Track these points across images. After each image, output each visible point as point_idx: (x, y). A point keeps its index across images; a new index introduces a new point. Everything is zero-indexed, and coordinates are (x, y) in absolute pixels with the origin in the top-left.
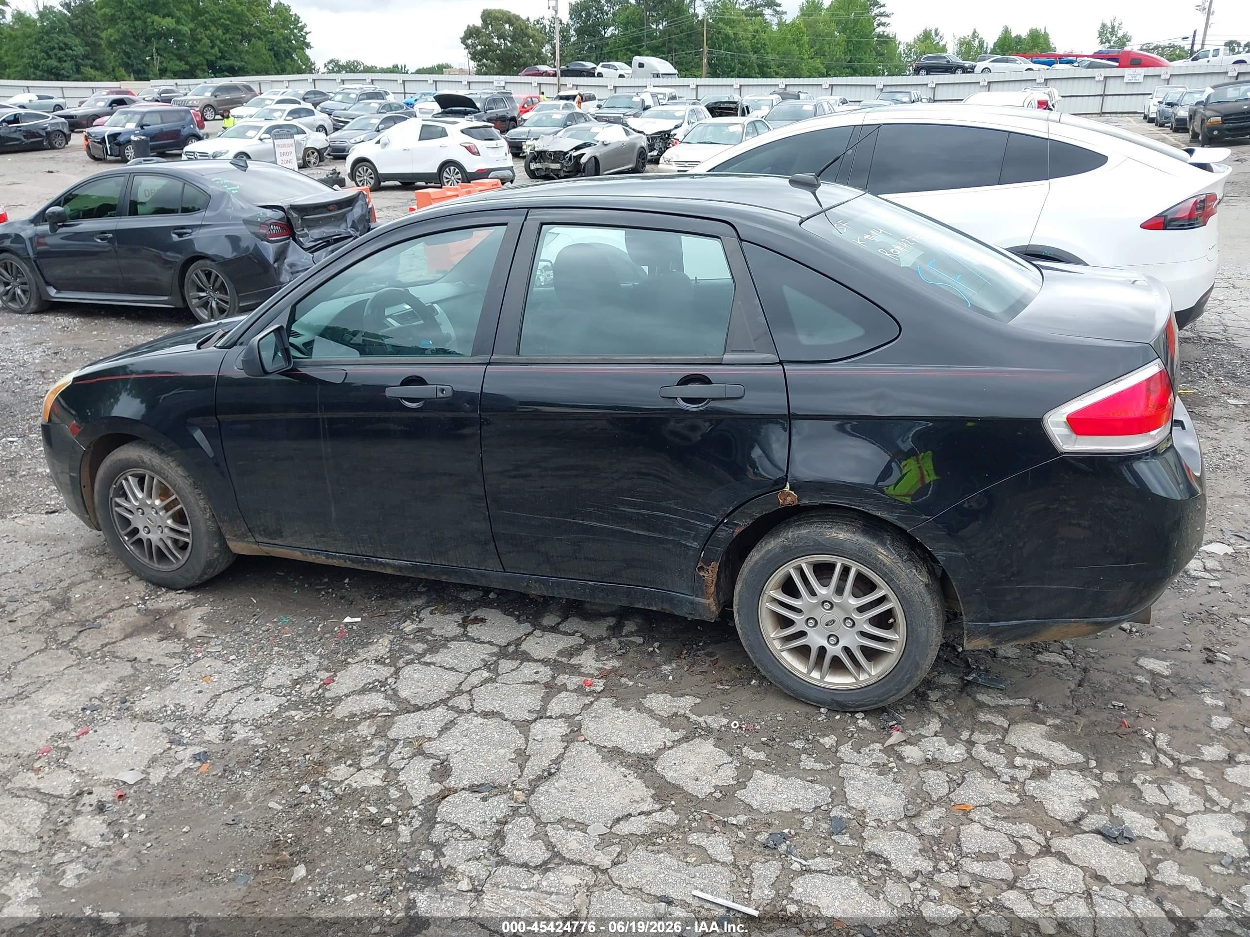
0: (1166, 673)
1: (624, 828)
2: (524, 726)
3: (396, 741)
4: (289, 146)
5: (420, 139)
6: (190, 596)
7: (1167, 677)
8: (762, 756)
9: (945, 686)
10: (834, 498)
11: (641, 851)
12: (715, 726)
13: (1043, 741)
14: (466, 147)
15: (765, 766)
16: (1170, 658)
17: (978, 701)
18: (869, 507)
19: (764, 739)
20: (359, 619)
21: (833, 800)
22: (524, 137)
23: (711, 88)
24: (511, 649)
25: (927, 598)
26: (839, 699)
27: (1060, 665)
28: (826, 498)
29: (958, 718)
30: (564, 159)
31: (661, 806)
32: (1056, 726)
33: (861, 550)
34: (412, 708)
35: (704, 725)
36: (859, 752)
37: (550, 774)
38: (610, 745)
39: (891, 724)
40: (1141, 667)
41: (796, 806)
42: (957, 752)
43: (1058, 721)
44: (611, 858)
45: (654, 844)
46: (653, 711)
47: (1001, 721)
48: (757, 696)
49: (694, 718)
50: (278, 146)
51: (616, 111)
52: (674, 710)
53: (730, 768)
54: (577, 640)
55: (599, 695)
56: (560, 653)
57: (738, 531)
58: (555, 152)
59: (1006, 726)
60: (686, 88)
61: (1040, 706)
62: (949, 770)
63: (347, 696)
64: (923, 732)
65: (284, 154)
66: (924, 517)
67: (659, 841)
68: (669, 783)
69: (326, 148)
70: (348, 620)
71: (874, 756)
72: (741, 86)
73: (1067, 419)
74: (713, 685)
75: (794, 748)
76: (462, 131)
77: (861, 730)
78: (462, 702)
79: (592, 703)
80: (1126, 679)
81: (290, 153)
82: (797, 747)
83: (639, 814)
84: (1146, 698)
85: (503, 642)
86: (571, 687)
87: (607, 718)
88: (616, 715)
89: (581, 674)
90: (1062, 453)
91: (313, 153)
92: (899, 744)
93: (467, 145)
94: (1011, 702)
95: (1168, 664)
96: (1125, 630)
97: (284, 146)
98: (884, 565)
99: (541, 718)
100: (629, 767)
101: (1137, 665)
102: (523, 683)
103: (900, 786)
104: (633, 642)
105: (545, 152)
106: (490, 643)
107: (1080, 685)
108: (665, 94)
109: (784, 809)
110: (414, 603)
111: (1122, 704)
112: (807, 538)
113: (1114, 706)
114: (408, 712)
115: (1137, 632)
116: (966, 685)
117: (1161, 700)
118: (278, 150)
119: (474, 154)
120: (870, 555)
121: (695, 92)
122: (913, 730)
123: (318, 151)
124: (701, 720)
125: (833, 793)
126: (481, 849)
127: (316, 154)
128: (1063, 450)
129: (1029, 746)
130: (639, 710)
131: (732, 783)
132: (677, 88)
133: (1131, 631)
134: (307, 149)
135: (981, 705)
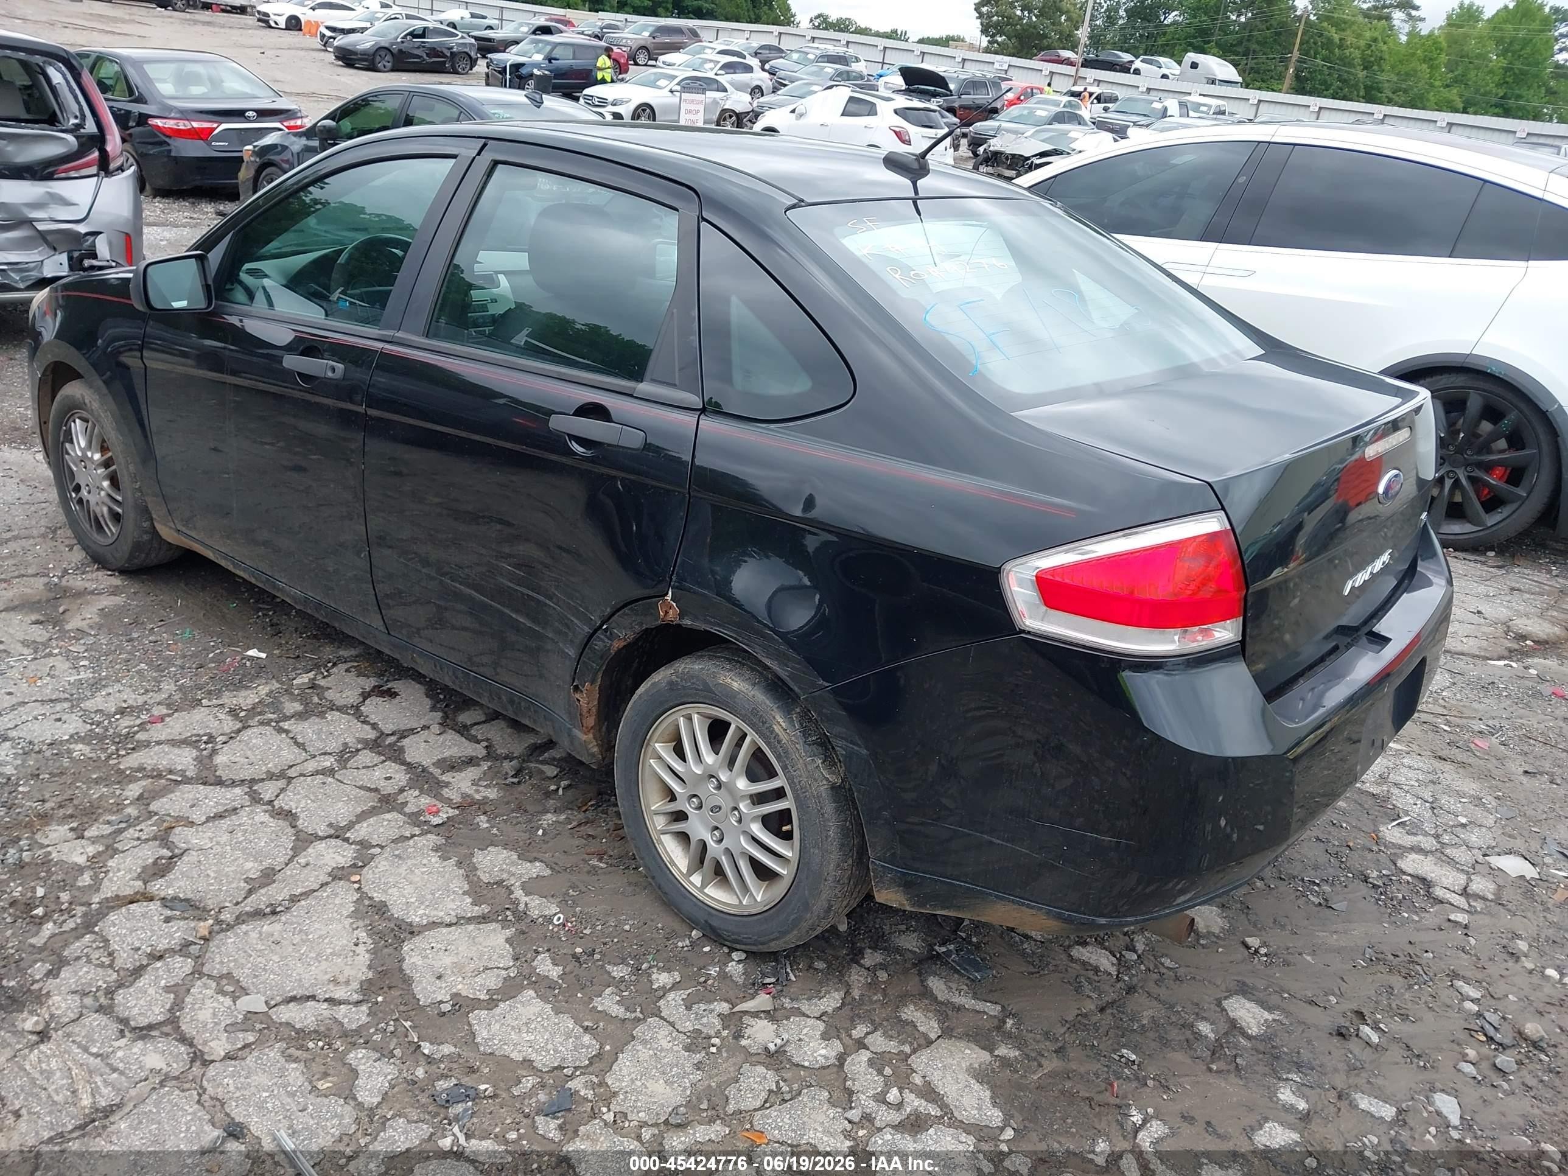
0: (1254, 1031)
1: (288, 1014)
2: (304, 840)
3: (151, 814)
4: (699, 102)
5: (843, 115)
6: (117, 581)
7: (1249, 1038)
8: (555, 972)
9: (898, 950)
10: (719, 625)
11: (273, 1054)
12: (535, 913)
13: (963, 1077)
14: (896, 132)
15: (545, 988)
16: (1283, 1011)
17: (926, 987)
18: (758, 649)
19: (579, 950)
20: (263, 655)
21: (591, 1064)
22: (992, 133)
23: (1278, 106)
24: (391, 739)
25: (829, 808)
26: (715, 923)
27: (1096, 970)
28: (710, 623)
29: (872, 1002)
30: (1023, 166)
31: (361, 998)
32: (1005, 1062)
33: (755, 712)
34: (212, 779)
35: (522, 907)
36: (688, 1008)
37: (274, 913)
38: (378, 896)
39: (767, 980)
40: (1224, 1010)
41: (533, 1057)
42: (823, 1052)
43: (1014, 1053)
44: (229, 1047)
45: (301, 1047)
46: (476, 869)
47: (929, 1026)
48: (630, 889)
49: (518, 893)
50: (685, 101)
51: (1124, 118)
52: (505, 876)
53: (498, 976)
54: (479, 750)
55: (428, 829)
56: (440, 763)
57: (617, 645)
58: (1013, 156)
59: (933, 1036)
60: (1243, 102)
61: (1010, 1022)
62: (787, 1075)
63: (158, 743)
64: (805, 1007)
65: (690, 112)
66: (821, 682)
67: (311, 1045)
68: (401, 970)
69: (748, 113)
70: (254, 653)
71: (705, 1020)
72: (1320, 108)
73: (1037, 576)
74: (587, 857)
75: (609, 973)
76: (896, 112)
77: (724, 976)
78: (268, 791)
79: (413, 836)
80: (1181, 1022)
81: (698, 111)
82: (614, 974)
83: (326, 1000)
84: (1189, 1061)
85: (388, 728)
86: (410, 808)
87: (409, 862)
88: (425, 861)
89: (438, 796)
90: (1023, 631)
91: (731, 117)
92: (755, 1015)
93: (897, 129)
94: (969, 1002)
95: (1270, 1017)
96: (1248, 947)
97: (692, 102)
98: (779, 742)
99: (337, 837)
100: (372, 931)
101: (1219, 1003)
102: (361, 788)
103: (699, 1075)
104: (543, 772)
105: (1001, 153)
106: (374, 726)
107: (1102, 1010)
108: (1210, 107)
109: (513, 1056)
110: (341, 653)
111: (1134, 1057)
112: (697, 677)
113: (1122, 1056)
114: (204, 784)
115: (1266, 955)
116: (932, 957)
117: (1210, 1070)
118: (684, 106)
119: (903, 142)
120: (764, 723)
121: (1255, 108)
122: (792, 1000)
123: (738, 115)
124: (524, 899)
125: (599, 1055)
126: (100, 983)
127: (734, 118)
128: (1023, 627)
129: (935, 1077)
130: (459, 864)
131: (482, 997)
132: (1232, 101)
133: (1256, 951)
134: (724, 111)
135: (926, 993)
